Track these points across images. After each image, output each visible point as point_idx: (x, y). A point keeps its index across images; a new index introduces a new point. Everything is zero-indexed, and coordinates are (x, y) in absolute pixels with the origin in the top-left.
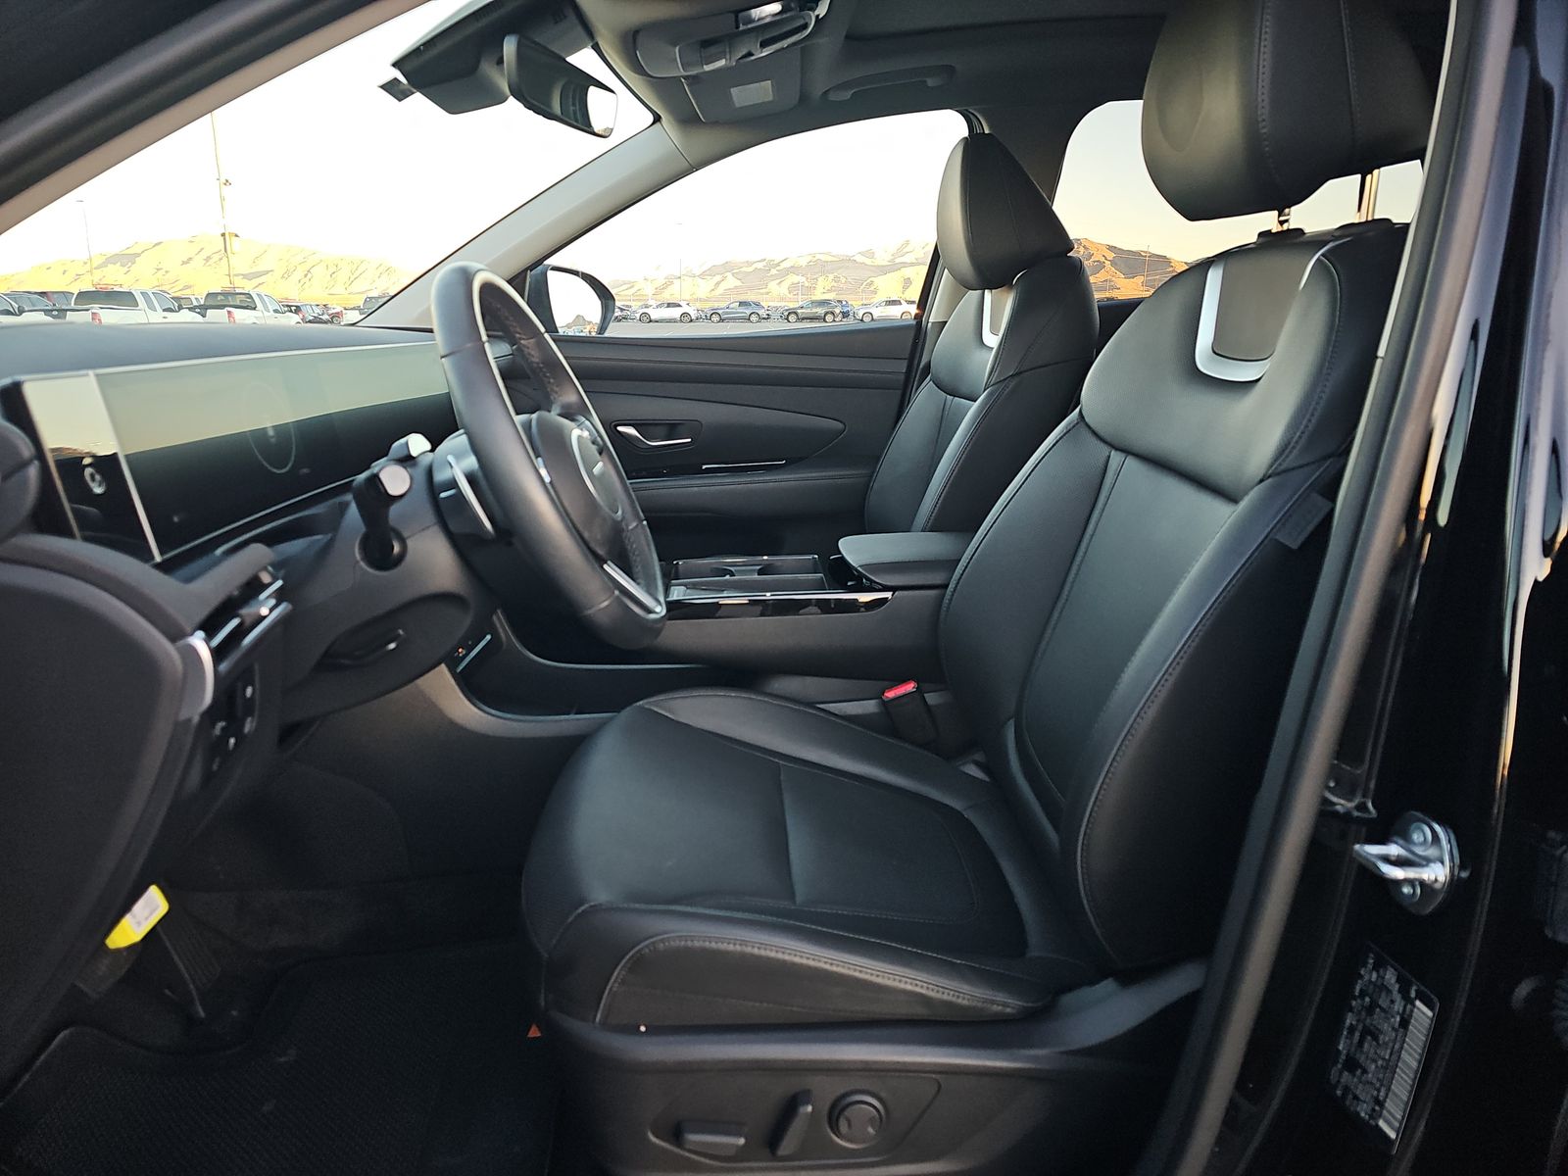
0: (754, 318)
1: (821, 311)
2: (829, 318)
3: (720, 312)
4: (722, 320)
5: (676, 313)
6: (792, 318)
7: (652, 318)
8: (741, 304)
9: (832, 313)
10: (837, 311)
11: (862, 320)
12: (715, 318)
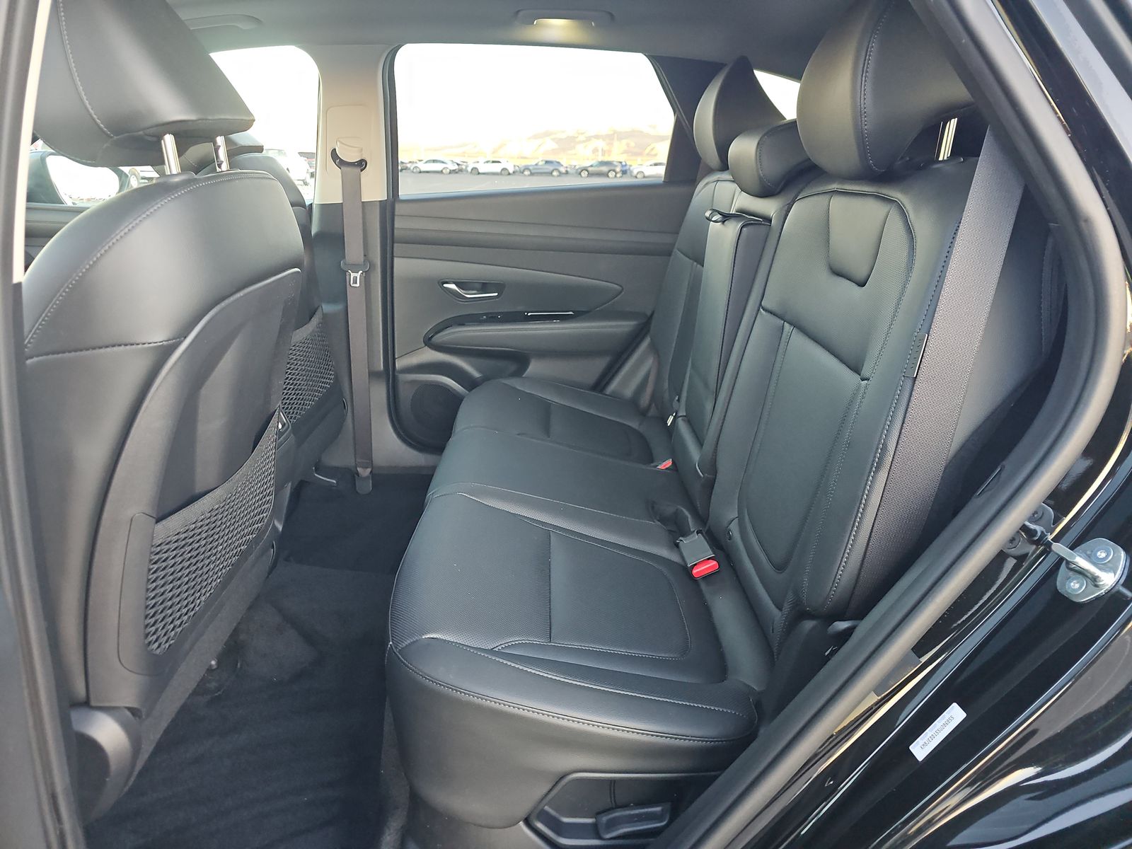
0: (555, 173)
1: (605, 169)
2: (612, 174)
3: (531, 168)
4: (532, 174)
5: (497, 168)
6: (584, 174)
7: (480, 171)
8: (547, 162)
9: (614, 171)
10: (618, 169)
11: (636, 177)
12: (527, 173)
